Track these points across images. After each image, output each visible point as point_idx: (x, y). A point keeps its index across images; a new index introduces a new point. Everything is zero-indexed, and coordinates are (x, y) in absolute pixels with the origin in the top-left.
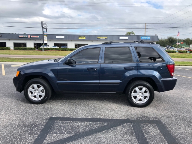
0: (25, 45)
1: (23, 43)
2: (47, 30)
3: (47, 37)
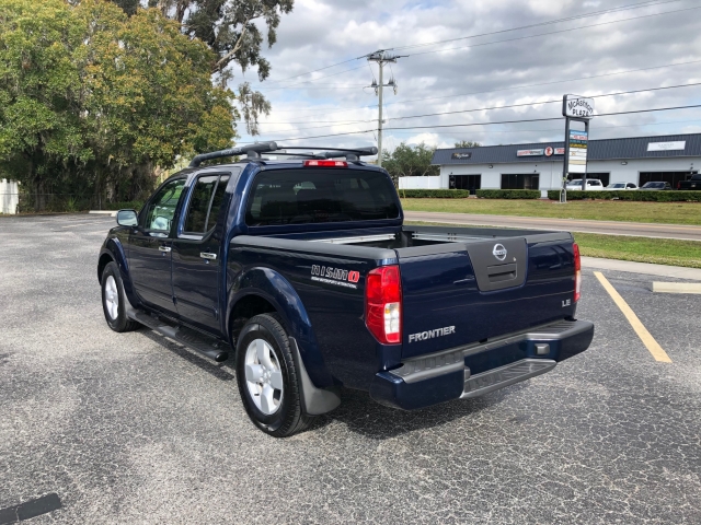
0: (534, 180)
1: (529, 176)
2: (586, 124)
3: (585, 150)
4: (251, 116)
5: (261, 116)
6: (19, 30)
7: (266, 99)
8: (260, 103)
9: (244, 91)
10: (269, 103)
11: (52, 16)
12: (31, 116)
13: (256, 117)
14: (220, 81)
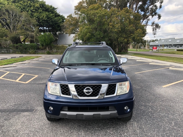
4: (154, 30)
5: (157, 30)
6: (97, 18)
7: (159, 25)
8: (157, 26)
9: (153, 23)
10: (160, 26)
11: (104, 14)
12: (99, 35)
13: (156, 30)
14: (146, 22)
